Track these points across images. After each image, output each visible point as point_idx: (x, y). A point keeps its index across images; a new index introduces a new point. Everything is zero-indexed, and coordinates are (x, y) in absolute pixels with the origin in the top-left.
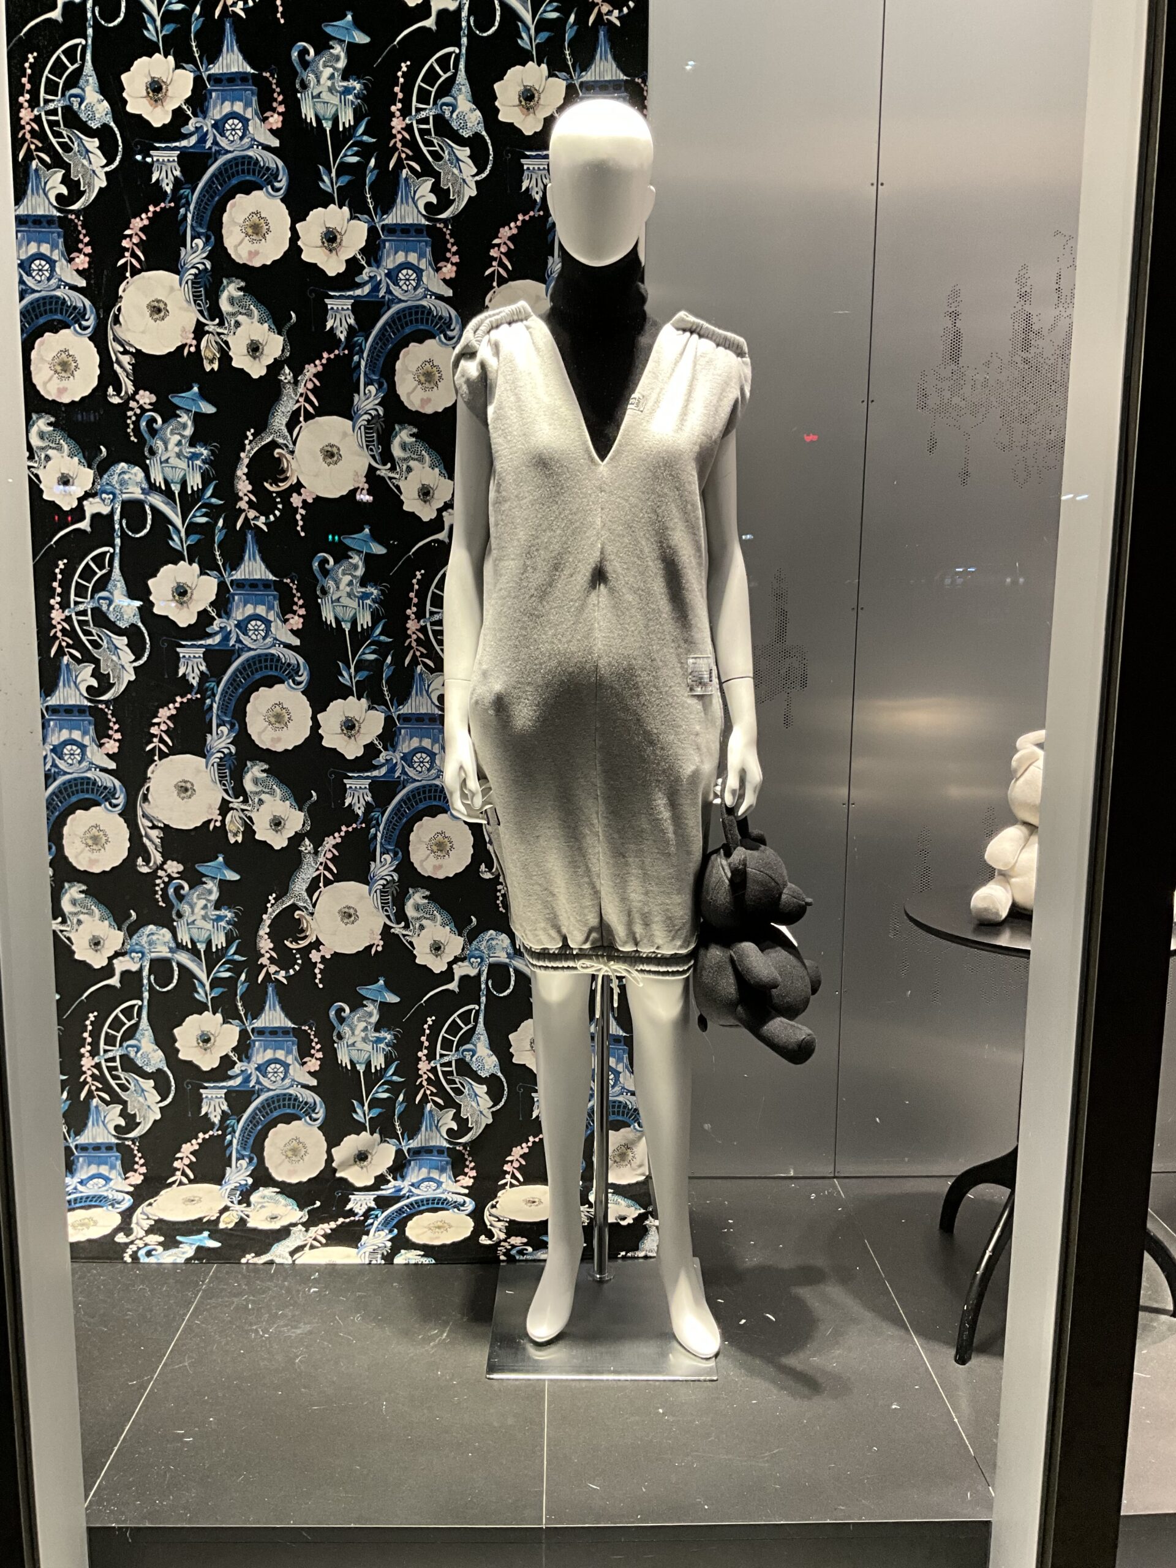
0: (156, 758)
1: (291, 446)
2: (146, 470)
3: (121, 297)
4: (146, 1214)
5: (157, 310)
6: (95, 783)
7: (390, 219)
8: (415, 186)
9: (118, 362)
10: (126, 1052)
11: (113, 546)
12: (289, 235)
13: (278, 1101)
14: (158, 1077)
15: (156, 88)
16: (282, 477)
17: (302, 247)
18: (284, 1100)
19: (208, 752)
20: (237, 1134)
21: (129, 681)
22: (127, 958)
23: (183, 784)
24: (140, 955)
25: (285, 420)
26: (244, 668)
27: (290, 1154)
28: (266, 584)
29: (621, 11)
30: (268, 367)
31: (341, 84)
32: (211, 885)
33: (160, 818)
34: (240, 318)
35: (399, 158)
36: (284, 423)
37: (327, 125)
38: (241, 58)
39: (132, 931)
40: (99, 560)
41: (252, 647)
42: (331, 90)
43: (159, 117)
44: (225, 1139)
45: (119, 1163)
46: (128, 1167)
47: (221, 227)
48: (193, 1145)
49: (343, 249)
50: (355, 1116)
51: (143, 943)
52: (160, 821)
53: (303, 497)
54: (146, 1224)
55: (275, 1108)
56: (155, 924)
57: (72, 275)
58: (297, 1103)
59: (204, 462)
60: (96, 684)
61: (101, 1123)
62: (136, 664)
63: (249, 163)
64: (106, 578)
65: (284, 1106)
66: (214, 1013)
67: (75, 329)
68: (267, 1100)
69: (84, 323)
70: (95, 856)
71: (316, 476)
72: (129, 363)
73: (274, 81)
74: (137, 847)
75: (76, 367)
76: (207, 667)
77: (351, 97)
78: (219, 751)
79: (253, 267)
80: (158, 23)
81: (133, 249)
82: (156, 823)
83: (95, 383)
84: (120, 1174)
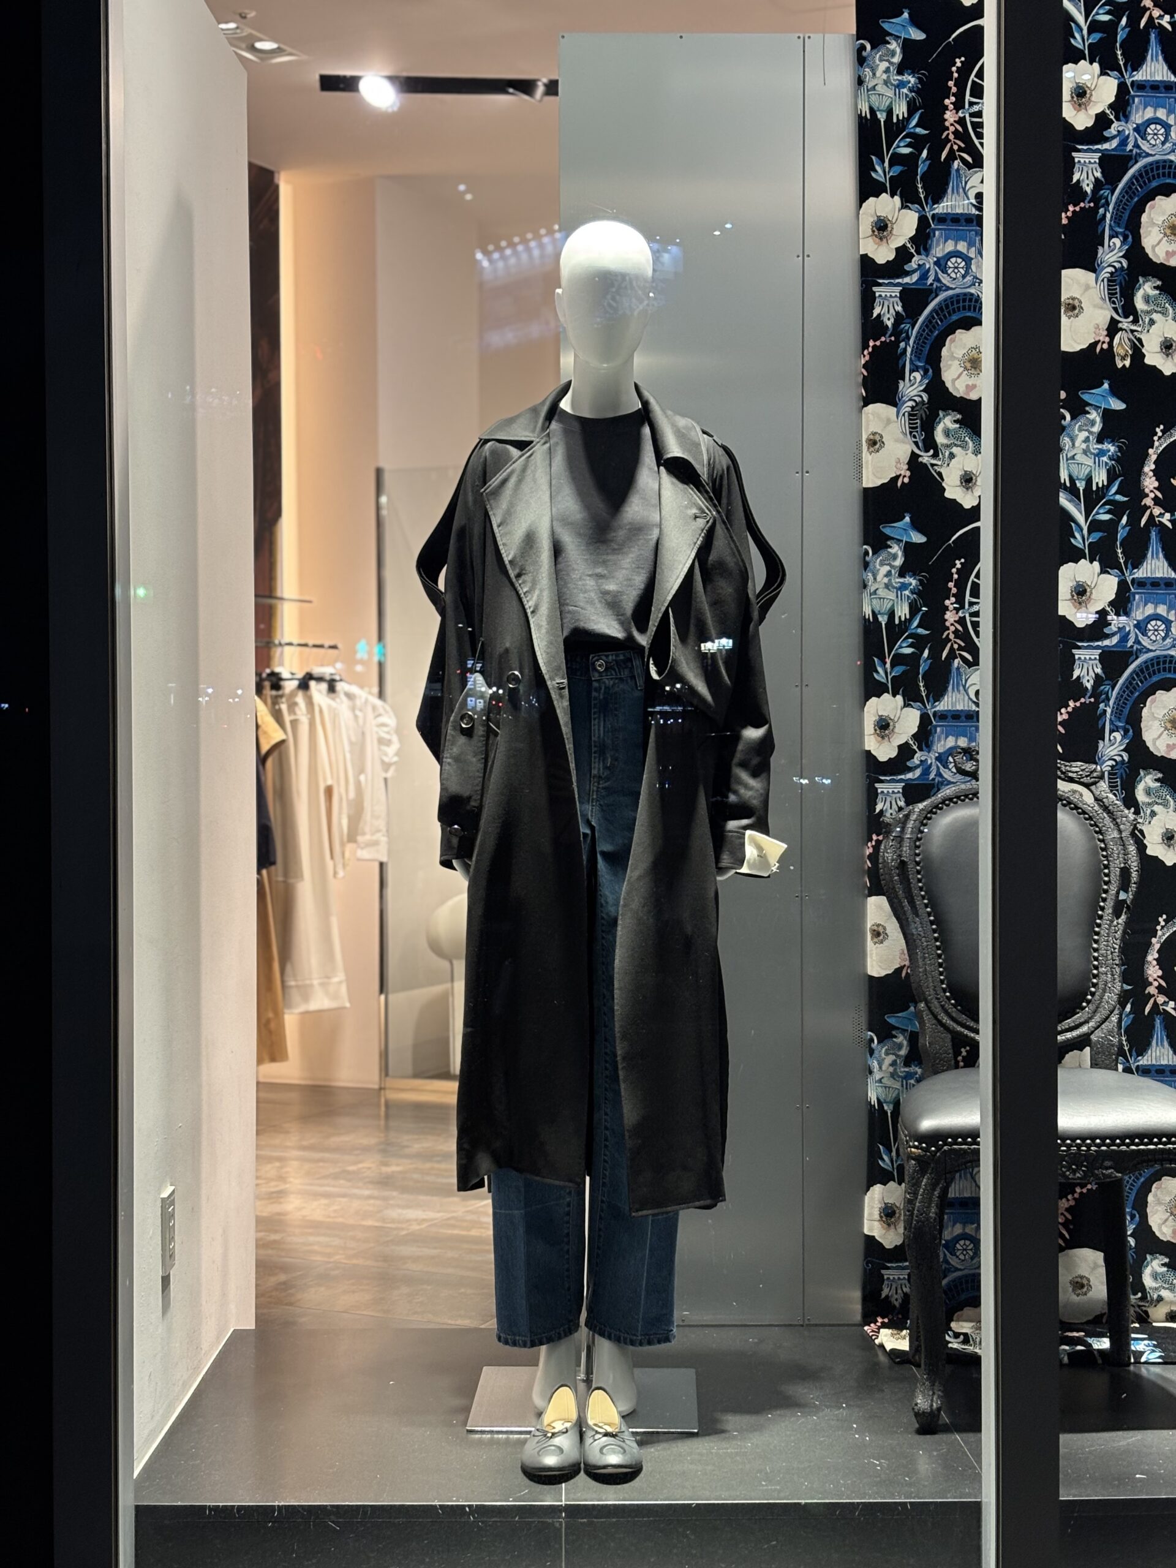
47: (1140, 227)
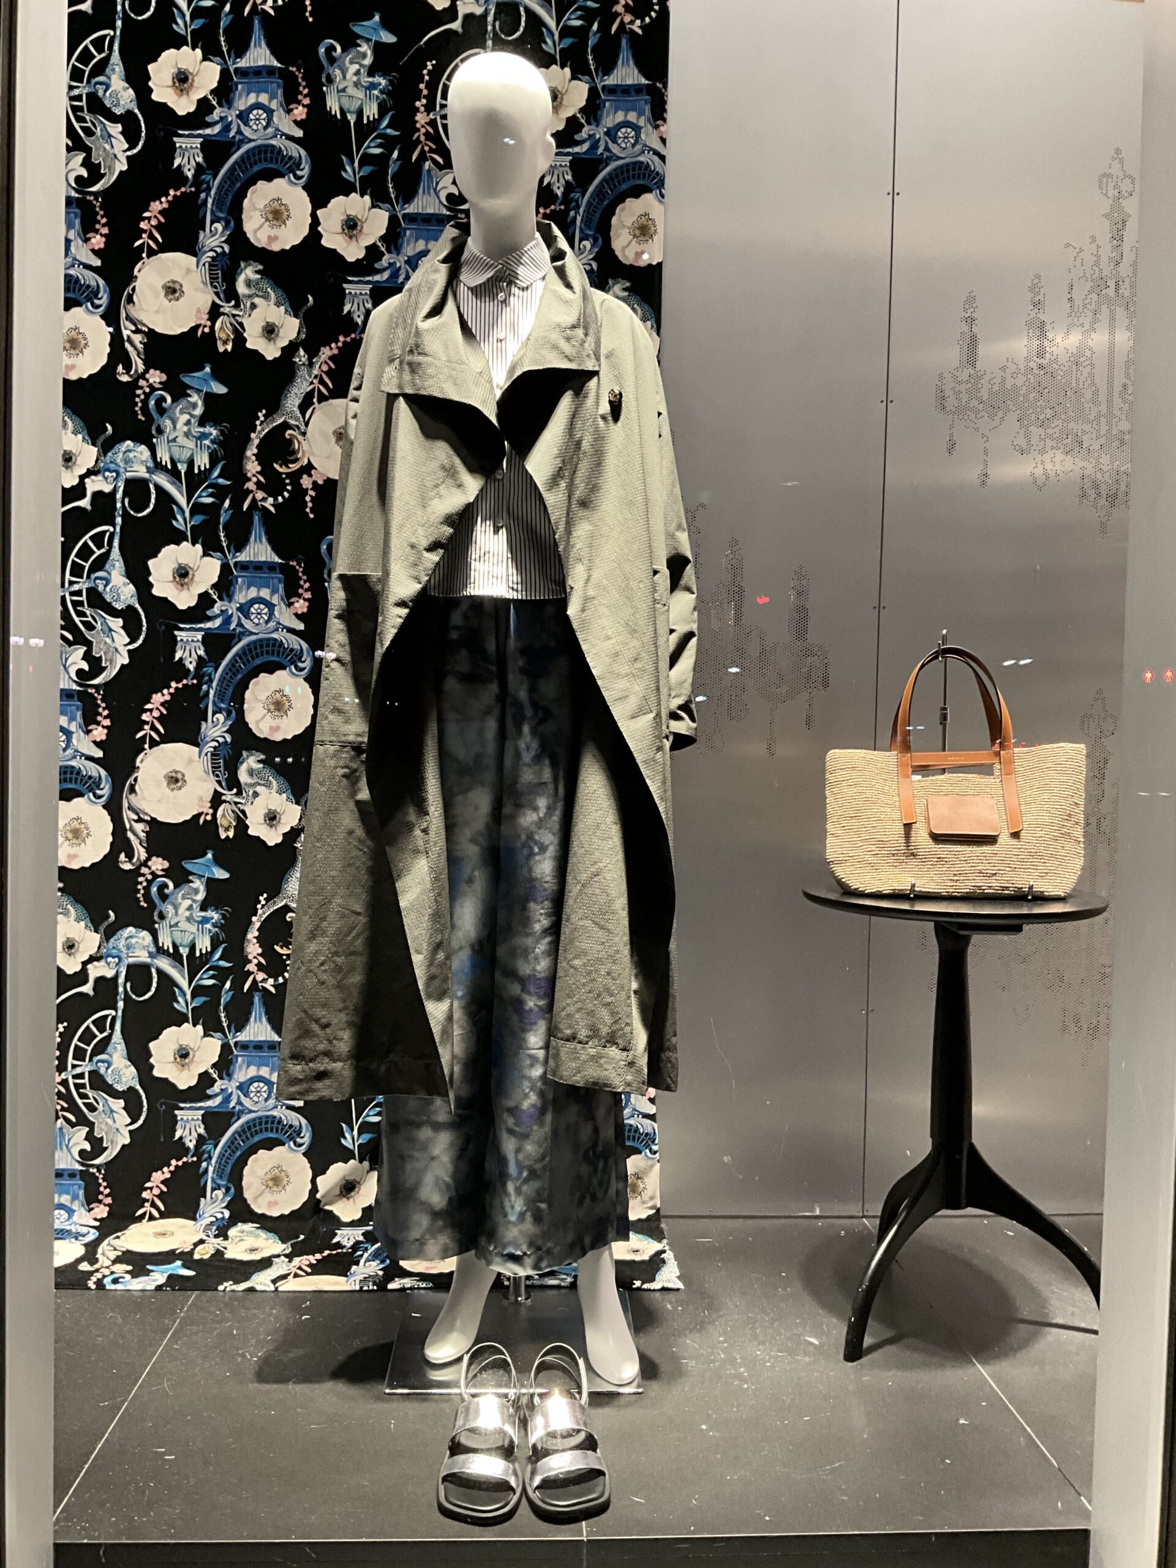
0: (146, 746)
1: (303, 428)
2: (153, 449)
3: (136, 277)
4: (112, 1246)
5: (172, 291)
6: (79, 772)
7: (411, 209)
8: (437, 178)
9: (130, 340)
10: (95, 1068)
11: (114, 525)
12: (309, 220)
13: (260, 1124)
14: (130, 1098)
15: (182, 79)
16: (293, 458)
17: (322, 232)
18: (266, 1123)
19: (202, 740)
20: (214, 1161)
21: (123, 665)
22: (102, 963)
23: (174, 775)
24: (116, 960)
25: (297, 402)
26: (245, 654)
27: (271, 1183)
28: (271, 567)
29: (643, 20)
30: (283, 349)
31: (366, 79)
32: (198, 884)
33: (147, 811)
34: (256, 300)
35: (423, 151)
36: (297, 404)
37: (352, 118)
38: (268, 52)
39: (109, 934)
40: (98, 539)
41: (254, 631)
42: (357, 84)
43: (184, 106)
44: (200, 1166)
45: (81, 1193)
46: (91, 1198)
48: (164, 1174)
49: (363, 236)
50: (343, 1141)
51: (121, 947)
52: (146, 814)
53: (314, 478)
54: (113, 1255)
55: (256, 1131)
56: (135, 926)
57: (87, 254)
58: (280, 1127)
59: (213, 442)
60: (86, 667)
61: (64, 1147)
62: (131, 647)
63: (272, 152)
64: (105, 557)
65: (266, 1129)
66: (194, 1025)
67: (87, 307)
68: (248, 1122)
69: (97, 302)
70: (74, 850)
71: (328, 457)
72: (141, 342)
73: (301, 75)
74: (120, 842)
75: (86, 344)
76: (205, 651)
77: (376, 92)
78: (213, 740)
79: (271, 252)
80: (188, 18)
81: (151, 231)
82: (142, 816)
83: (104, 361)
84: (83, 1205)
